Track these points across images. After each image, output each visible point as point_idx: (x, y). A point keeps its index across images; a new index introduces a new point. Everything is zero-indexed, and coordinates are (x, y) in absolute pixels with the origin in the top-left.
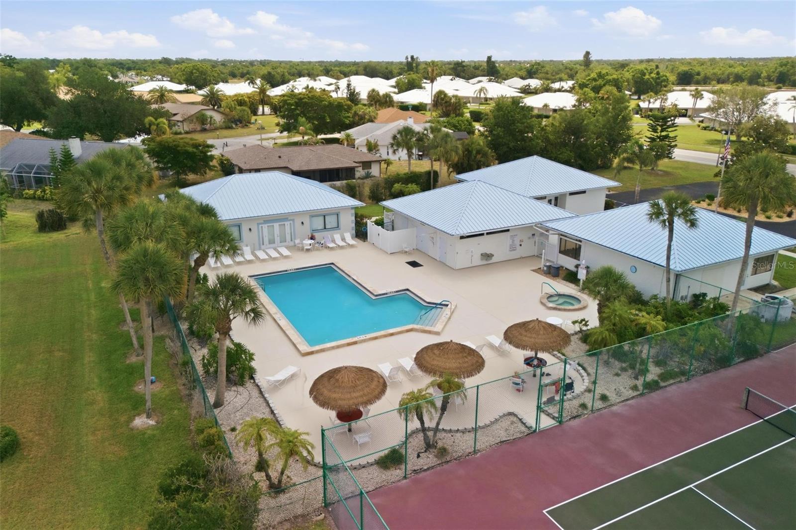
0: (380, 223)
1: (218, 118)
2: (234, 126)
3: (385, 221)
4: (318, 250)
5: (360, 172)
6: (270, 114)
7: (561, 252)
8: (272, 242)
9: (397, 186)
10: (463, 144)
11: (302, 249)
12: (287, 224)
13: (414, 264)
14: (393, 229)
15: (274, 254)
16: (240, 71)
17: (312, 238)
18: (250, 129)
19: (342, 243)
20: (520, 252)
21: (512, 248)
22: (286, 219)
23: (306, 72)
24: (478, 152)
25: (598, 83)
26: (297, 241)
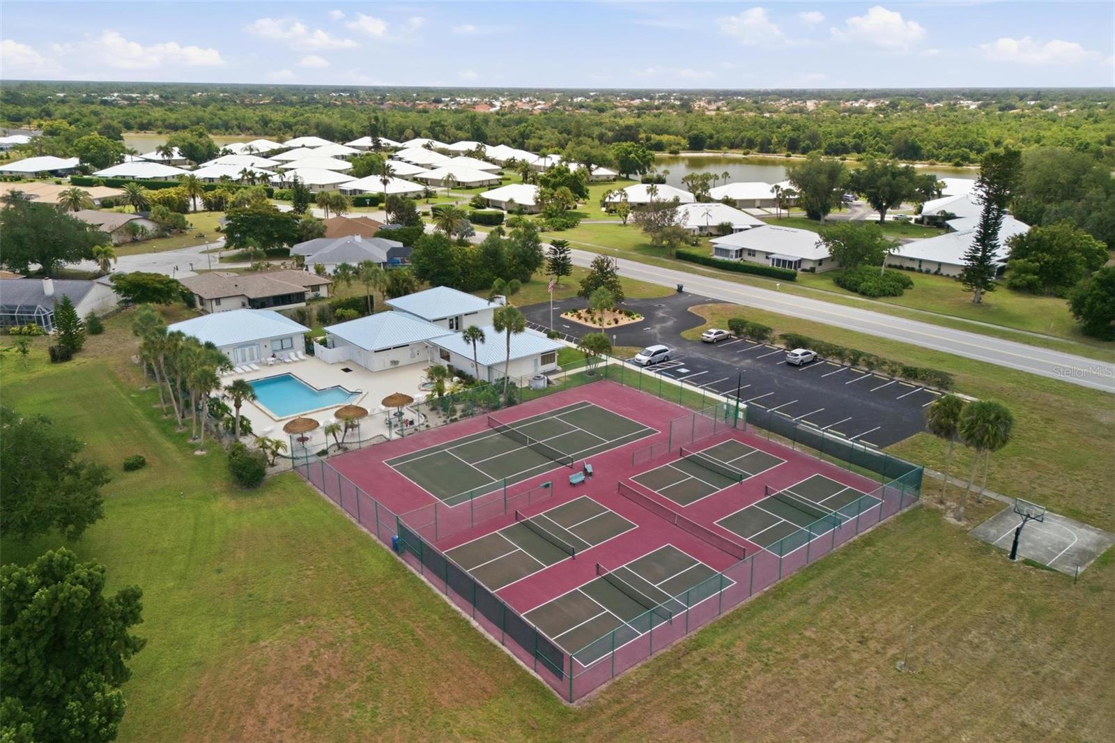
0: (324, 343)
1: (149, 226)
2: (168, 235)
3: (328, 340)
4: (278, 364)
5: (310, 295)
6: (204, 211)
7: (442, 357)
8: (244, 360)
9: (339, 311)
10: (391, 276)
11: (267, 365)
12: (255, 348)
13: (347, 370)
14: (334, 347)
15: (248, 369)
16: (138, 120)
17: (273, 356)
18: (187, 237)
19: (296, 359)
20: (417, 359)
21: (413, 356)
22: (254, 344)
23: (235, 122)
24: (404, 281)
25: (557, 180)
26: (263, 359)
